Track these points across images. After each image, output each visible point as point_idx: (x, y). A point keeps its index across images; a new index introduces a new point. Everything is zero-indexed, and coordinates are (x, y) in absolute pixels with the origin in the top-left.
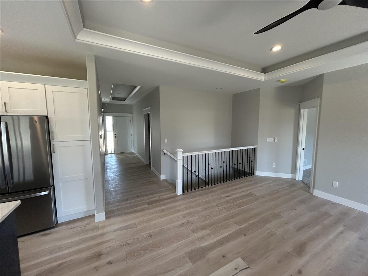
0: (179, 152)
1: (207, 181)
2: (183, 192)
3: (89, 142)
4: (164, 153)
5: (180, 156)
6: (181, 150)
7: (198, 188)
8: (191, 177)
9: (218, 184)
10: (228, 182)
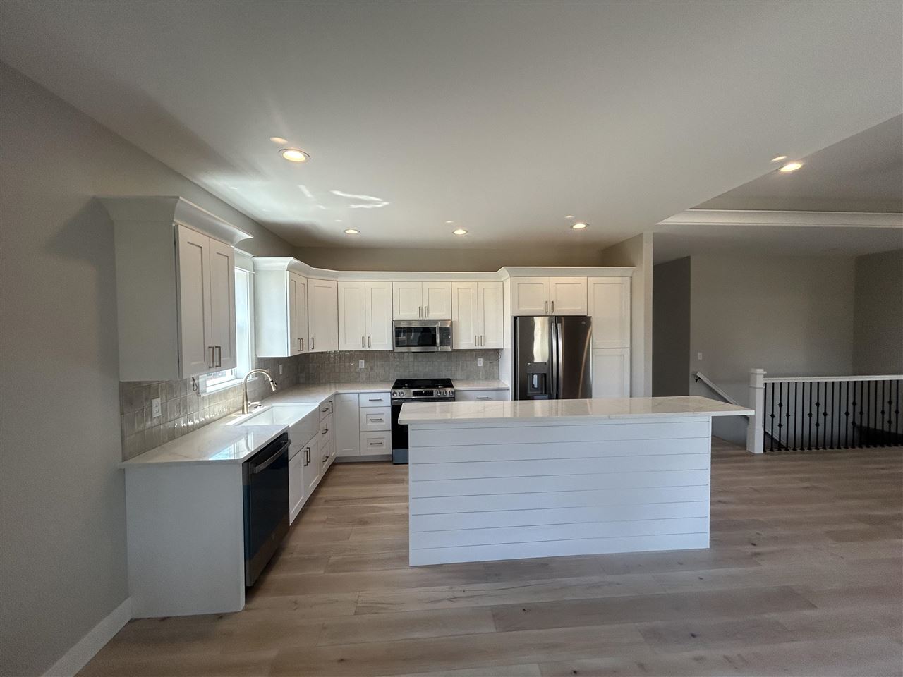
0: (759, 374)
1: (784, 442)
2: (764, 451)
3: (628, 350)
4: (698, 379)
5: (760, 381)
6: (762, 370)
7: (795, 449)
8: (780, 425)
9: (839, 448)
10: (865, 448)
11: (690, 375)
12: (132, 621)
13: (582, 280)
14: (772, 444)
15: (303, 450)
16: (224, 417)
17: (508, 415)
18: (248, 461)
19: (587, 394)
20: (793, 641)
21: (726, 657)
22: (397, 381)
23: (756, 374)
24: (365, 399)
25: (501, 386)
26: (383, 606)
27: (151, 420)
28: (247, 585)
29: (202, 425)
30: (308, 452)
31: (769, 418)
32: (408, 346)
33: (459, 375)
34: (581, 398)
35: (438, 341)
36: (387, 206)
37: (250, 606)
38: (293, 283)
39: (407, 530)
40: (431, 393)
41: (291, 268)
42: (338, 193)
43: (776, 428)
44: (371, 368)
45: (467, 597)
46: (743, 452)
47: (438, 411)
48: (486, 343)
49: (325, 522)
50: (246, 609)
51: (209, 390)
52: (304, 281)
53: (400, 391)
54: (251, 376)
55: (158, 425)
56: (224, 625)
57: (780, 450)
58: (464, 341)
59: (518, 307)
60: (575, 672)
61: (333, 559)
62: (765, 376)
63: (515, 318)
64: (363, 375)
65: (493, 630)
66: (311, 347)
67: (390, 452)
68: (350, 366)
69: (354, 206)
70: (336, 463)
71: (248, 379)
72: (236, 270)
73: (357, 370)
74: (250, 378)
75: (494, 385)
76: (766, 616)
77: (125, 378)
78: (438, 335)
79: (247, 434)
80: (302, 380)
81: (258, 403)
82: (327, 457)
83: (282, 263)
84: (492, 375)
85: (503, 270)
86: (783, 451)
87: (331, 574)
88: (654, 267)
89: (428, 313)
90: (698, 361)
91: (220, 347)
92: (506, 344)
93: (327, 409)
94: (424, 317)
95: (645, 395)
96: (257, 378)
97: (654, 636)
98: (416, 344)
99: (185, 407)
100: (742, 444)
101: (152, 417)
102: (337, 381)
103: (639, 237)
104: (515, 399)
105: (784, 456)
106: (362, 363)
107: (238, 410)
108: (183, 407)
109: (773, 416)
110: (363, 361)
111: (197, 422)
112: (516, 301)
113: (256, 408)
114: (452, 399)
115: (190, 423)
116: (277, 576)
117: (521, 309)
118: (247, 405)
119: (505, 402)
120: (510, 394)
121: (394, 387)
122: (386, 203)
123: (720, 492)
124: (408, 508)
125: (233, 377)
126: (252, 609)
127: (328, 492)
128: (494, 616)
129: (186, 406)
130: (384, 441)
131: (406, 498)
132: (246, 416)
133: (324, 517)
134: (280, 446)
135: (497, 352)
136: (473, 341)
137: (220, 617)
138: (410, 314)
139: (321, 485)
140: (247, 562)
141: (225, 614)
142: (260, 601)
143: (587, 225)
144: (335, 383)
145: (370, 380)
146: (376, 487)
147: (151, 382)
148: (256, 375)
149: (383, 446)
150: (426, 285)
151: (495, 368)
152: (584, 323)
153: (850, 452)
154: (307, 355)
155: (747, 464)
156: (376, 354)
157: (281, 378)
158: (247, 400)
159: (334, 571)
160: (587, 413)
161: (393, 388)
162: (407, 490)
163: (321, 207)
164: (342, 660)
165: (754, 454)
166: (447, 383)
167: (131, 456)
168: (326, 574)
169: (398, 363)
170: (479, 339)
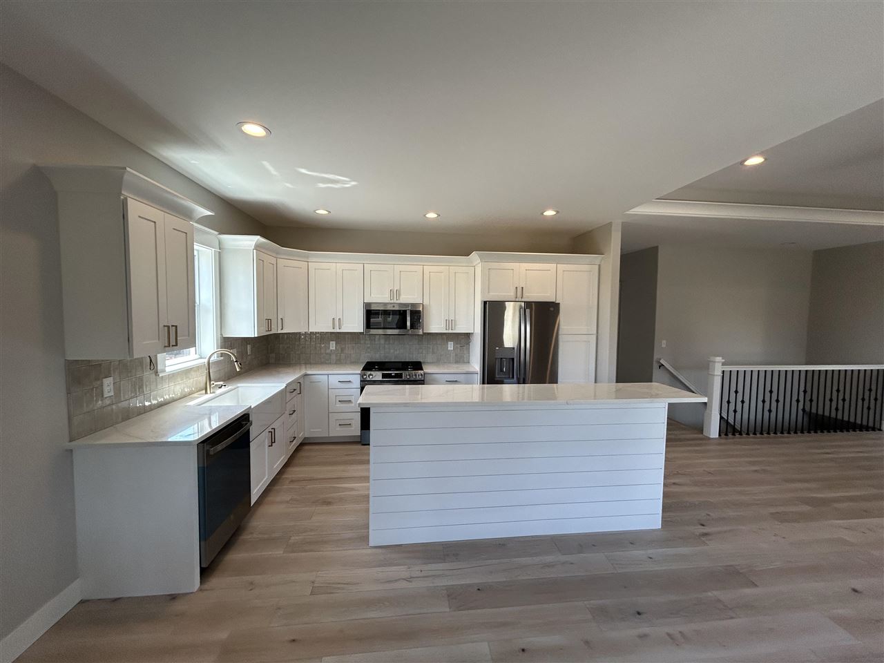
0: (717, 362)
2: (720, 435)
3: (594, 337)
4: (661, 366)
5: (718, 369)
6: (721, 358)
7: (748, 434)
8: (735, 411)
9: (789, 433)
10: (813, 433)
11: (654, 363)
12: (82, 602)
13: (552, 266)
14: (728, 429)
15: (267, 430)
16: (184, 397)
17: (476, 398)
18: (203, 442)
19: (554, 380)
20: (732, 618)
21: (669, 635)
22: (368, 362)
23: (715, 362)
24: (334, 380)
25: (471, 370)
26: (339, 586)
27: (102, 400)
28: (202, 566)
29: (161, 405)
30: (273, 433)
31: (725, 404)
32: (384, 328)
33: (429, 358)
34: (549, 383)
35: (408, 324)
36: (354, 186)
37: (206, 586)
38: (260, 261)
39: (367, 511)
40: (400, 376)
41: (258, 247)
42: (303, 171)
43: (731, 413)
44: (342, 350)
45: (424, 577)
46: (700, 436)
47: (407, 394)
48: (457, 327)
49: (288, 502)
50: (200, 590)
51: (168, 369)
52: (273, 260)
53: (369, 373)
54: (216, 355)
55: (109, 405)
56: (178, 606)
57: (734, 434)
58: (434, 324)
59: (489, 292)
60: (523, 650)
61: (294, 539)
62: (723, 364)
63: (485, 303)
64: (333, 357)
65: (448, 610)
66: (280, 327)
67: (359, 433)
68: (321, 348)
69: (322, 185)
70: (304, 444)
71: (212, 359)
72: (195, 247)
73: (328, 351)
74: (214, 358)
75: (464, 368)
76: (710, 594)
77: (71, 357)
78: (408, 318)
79: (210, 414)
80: (272, 361)
81: (221, 383)
82: (295, 438)
83: (250, 241)
84: (462, 359)
85: (474, 255)
86: (737, 435)
87: (291, 555)
88: (622, 256)
89: (400, 295)
90: (662, 348)
91: (176, 327)
92: (476, 328)
93: (295, 389)
94: (395, 299)
95: (609, 381)
96: (222, 358)
97: (602, 614)
98: (395, 327)
99: (141, 387)
100: (699, 428)
101: (103, 396)
102: (308, 362)
103: (608, 227)
104: (483, 383)
105: (738, 440)
106: (333, 344)
107: (202, 390)
108: (139, 387)
109: (729, 402)
110: (334, 342)
111: (154, 402)
112: (487, 287)
113: (220, 388)
114: (422, 382)
115: (147, 404)
116: (236, 556)
117: (491, 294)
118: (210, 386)
119: (474, 385)
120: (478, 378)
121: (365, 369)
122: (353, 183)
123: (675, 474)
124: (369, 489)
125: (197, 356)
126: (206, 590)
127: (296, 472)
128: (448, 596)
129: (142, 385)
130: (353, 422)
131: (367, 479)
132: (209, 396)
133: (287, 497)
134: (241, 426)
135: (467, 336)
136: (443, 325)
137: (173, 597)
138: (381, 297)
139: (287, 465)
140: (203, 543)
141: (179, 594)
142: (215, 581)
143: (558, 212)
144: (306, 364)
145: (340, 362)
146: (341, 468)
147: (103, 361)
148: (222, 355)
149: (351, 427)
150: (398, 268)
151: (465, 352)
152: (552, 309)
153: (800, 437)
154: (277, 336)
155: (703, 448)
156: (347, 336)
157: (249, 357)
158: (210, 380)
159: (293, 552)
160: (555, 398)
161: (363, 370)
162: (368, 470)
163: (288, 185)
164: (294, 640)
165: (709, 439)
166: (418, 366)
167: (81, 435)
168: (285, 555)
169: (369, 345)
170: (449, 323)
